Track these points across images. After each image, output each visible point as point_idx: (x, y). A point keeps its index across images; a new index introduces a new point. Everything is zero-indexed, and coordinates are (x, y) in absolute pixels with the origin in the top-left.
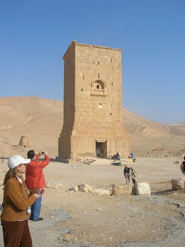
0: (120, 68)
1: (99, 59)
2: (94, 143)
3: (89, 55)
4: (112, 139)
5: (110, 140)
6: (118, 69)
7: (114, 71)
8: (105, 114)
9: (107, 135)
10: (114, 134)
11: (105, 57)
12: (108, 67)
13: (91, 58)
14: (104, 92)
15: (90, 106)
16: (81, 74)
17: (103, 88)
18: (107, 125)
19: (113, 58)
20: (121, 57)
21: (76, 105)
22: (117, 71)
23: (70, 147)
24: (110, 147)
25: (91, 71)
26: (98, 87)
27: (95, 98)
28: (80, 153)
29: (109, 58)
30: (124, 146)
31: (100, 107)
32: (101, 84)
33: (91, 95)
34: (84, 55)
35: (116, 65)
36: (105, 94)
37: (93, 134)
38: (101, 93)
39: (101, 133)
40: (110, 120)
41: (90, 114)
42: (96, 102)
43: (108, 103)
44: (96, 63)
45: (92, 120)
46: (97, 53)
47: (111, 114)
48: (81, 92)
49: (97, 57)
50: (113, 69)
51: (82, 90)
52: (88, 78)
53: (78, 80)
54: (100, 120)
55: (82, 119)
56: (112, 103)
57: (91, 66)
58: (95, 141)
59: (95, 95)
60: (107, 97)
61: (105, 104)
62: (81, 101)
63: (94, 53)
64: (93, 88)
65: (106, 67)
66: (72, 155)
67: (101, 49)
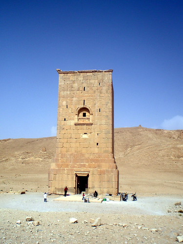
0: (110, 91)
1: (85, 85)
2: (73, 178)
3: (74, 82)
5: (93, 174)
6: (107, 92)
7: (102, 95)
8: (90, 144)
9: (90, 168)
10: (99, 166)
11: (92, 81)
12: (95, 92)
13: (76, 85)
14: (89, 119)
15: (73, 136)
16: (64, 103)
18: (91, 157)
19: (101, 81)
20: (111, 78)
22: (107, 95)
24: (93, 182)
25: (74, 99)
26: (84, 115)
27: (79, 127)
28: (58, 187)
29: (96, 81)
31: (85, 136)
32: (84, 110)
33: (75, 124)
34: (68, 82)
35: (105, 88)
36: (91, 122)
37: (74, 167)
38: (87, 121)
39: (84, 166)
40: (96, 150)
41: (73, 145)
42: (80, 131)
43: (94, 132)
44: (82, 89)
45: (75, 151)
46: (82, 79)
47: (97, 144)
48: (63, 122)
49: (83, 83)
50: (101, 93)
51: (65, 120)
52: (72, 106)
53: (61, 109)
54: (84, 151)
55: (64, 150)
56: (99, 131)
57: (75, 93)
58: (74, 174)
59: (79, 124)
60: (93, 126)
61: (91, 133)
62: (63, 132)
63: (80, 79)
64: (77, 117)
65: (92, 92)
66: (49, 190)
67: (88, 74)
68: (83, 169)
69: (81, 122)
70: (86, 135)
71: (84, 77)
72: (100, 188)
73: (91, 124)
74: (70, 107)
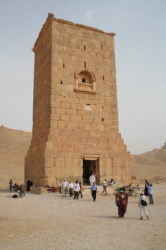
0: (113, 57)
1: (85, 43)
2: (79, 163)
3: (71, 36)
4: (107, 156)
5: (104, 157)
6: (110, 58)
7: (105, 60)
8: (94, 119)
9: (99, 149)
10: (109, 148)
11: (94, 41)
12: (97, 55)
13: (74, 41)
14: (92, 87)
15: (73, 106)
16: (60, 61)
17: (91, 82)
18: (98, 136)
19: (103, 44)
20: (114, 43)
21: (53, 104)
22: (110, 61)
23: (44, 166)
24: (104, 168)
25: (74, 58)
26: (84, 81)
27: (80, 95)
28: (59, 177)
29: (98, 43)
30: (123, 166)
31: (88, 108)
32: (87, 76)
33: (75, 91)
34: (65, 35)
35: (108, 54)
36: (95, 90)
37: (80, 148)
38: (89, 89)
39: (91, 146)
40: (101, 128)
41: (73, 118)
42: (82, 101)
43: (99, 104)
44: (82, 47)
45: (77, 127)
46: (82, 35)
48: (59, 86)
49: (83, 40)
50: (104, 58)
51: (61, 83)
52: (71, 67)
53: (56, 68)
54: (87, 127)
55: (62, 124)
56: (104, 104)
57: (74, 51)
58: (81, 158)
59: (80, 91)
60: (97, 96)
61: (95, 105)
62: (59, 99)
63: (79, 34)
64: (77, 81)
65: (94, 54)
66: (47, 181)
67: (88, 31)
68: (89, 151)
69: (82, 88)
70: (88, 106)
71: (84, 34)
72: (113, 175)
73: (95, 93)
74: (68, 68)
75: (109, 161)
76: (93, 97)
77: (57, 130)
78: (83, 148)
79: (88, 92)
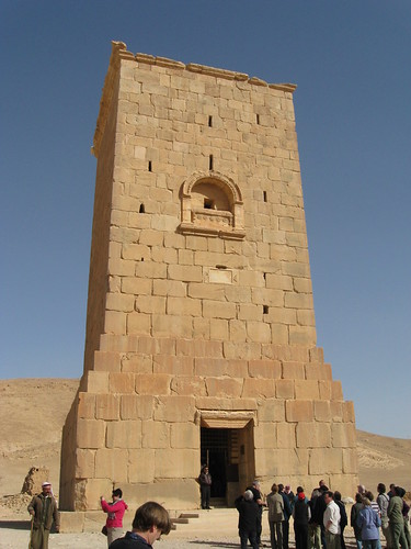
0: (293, 144)
1: (211, 110)
2: (189, 436)
3: (174, 93)
4: (278, 414)
5: (269, 420)
6: (284, 146)
7: (269, 151)
8: (238, 308)
9: (253, 393)
10: (284, 390)
11: (235, 105)
12: (245, 137)
13: (179, 104)
14: (231, 221)
15: (176, 272)
16: (140, 153)
17: (230, 208)
18: (250, 355)
19: (263, 111)
20: (292, 108)
21: (116, 265)
23: (76, 448)
24: (271, 451)
25: (177, 146)
26: (208, 205)
27: (195, 241)
28: (121, 479)
29: (249, 108)
30: (330, 447)
31: (220, 277)
32: (217, 193)
33: (180, 230)
34: (155, 91)
35: (277, 133)
36: (239, 227)
37: (191, 390)
38: (224, 226)
39: (228, 387)
40: (262, 332)
41: (174, 305)
42: (201, 258)
43: (253, 265)
44: (202, 119)
45: (185, 331)
46: (201, 90)
47: (266, 310)
48: (136, 217)
49: (204, 103)
50: (265, 145)
51: (142, 211)
52: (169, 169)
53: (128, 171)
54: (219, 331)
55: (139, 323)
56: (268, 265)
57: (180, 128)
58: (195, 422)
59: (197, 232)
60: (246, 243)
61: (241, 268)
62: (134, 252)
63: (193, 88)
64: (188, 205)
65: (237, 135)
66: (83, 491)
67: (219, 80)
68: (225, 400)
69: (199, 224)
70: (222, 272)
71: (207, 87)
73: (240, 237)
74: (162, 171)
75: (286, 430)
76: (236, 246)
77: (125, 340)
78: (203, 392)
79: (221, 235)
